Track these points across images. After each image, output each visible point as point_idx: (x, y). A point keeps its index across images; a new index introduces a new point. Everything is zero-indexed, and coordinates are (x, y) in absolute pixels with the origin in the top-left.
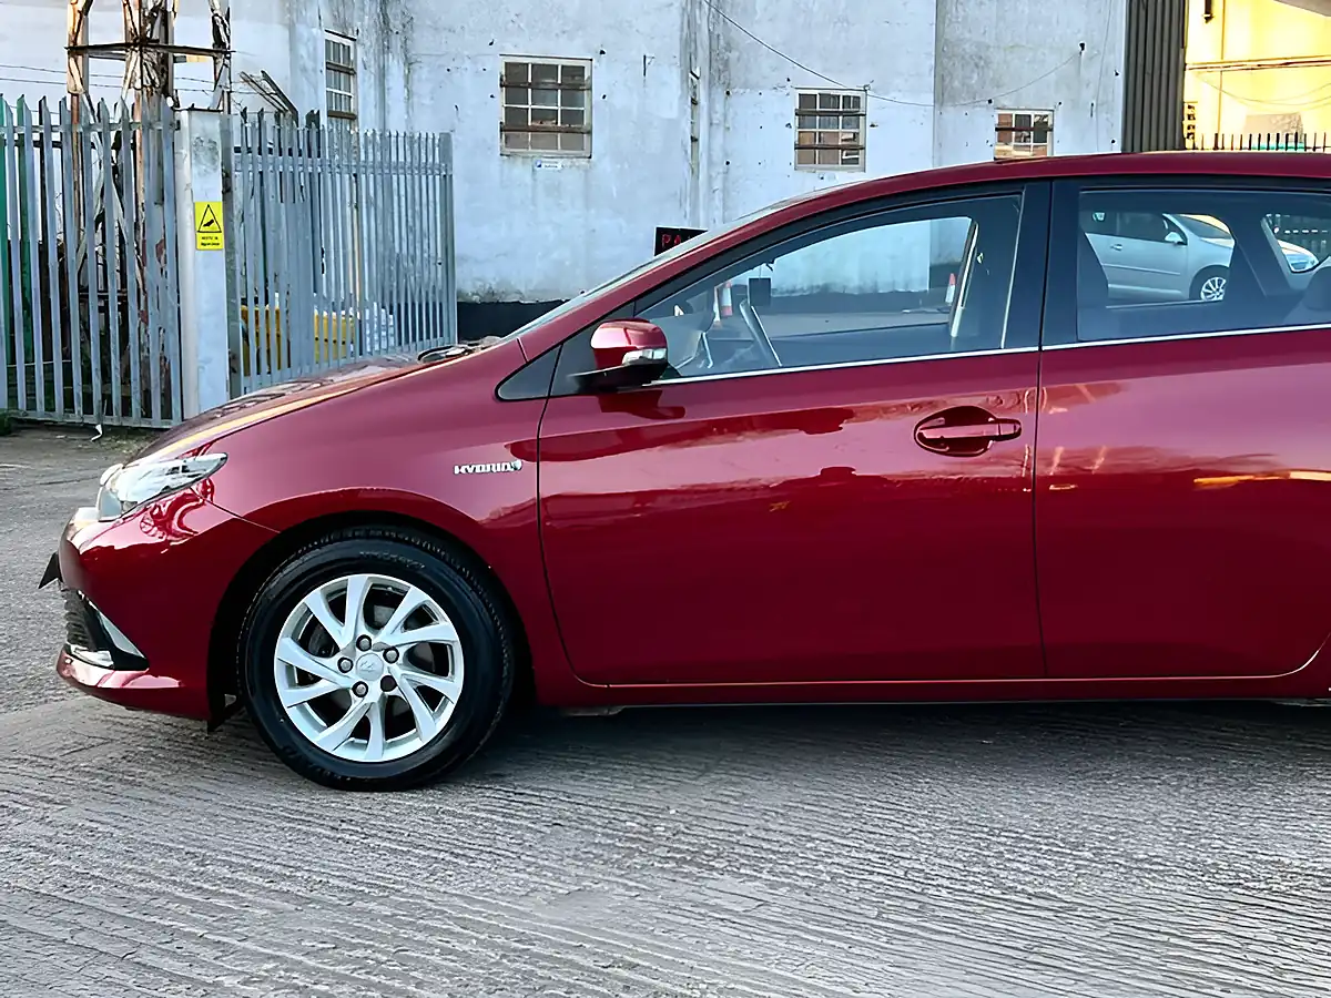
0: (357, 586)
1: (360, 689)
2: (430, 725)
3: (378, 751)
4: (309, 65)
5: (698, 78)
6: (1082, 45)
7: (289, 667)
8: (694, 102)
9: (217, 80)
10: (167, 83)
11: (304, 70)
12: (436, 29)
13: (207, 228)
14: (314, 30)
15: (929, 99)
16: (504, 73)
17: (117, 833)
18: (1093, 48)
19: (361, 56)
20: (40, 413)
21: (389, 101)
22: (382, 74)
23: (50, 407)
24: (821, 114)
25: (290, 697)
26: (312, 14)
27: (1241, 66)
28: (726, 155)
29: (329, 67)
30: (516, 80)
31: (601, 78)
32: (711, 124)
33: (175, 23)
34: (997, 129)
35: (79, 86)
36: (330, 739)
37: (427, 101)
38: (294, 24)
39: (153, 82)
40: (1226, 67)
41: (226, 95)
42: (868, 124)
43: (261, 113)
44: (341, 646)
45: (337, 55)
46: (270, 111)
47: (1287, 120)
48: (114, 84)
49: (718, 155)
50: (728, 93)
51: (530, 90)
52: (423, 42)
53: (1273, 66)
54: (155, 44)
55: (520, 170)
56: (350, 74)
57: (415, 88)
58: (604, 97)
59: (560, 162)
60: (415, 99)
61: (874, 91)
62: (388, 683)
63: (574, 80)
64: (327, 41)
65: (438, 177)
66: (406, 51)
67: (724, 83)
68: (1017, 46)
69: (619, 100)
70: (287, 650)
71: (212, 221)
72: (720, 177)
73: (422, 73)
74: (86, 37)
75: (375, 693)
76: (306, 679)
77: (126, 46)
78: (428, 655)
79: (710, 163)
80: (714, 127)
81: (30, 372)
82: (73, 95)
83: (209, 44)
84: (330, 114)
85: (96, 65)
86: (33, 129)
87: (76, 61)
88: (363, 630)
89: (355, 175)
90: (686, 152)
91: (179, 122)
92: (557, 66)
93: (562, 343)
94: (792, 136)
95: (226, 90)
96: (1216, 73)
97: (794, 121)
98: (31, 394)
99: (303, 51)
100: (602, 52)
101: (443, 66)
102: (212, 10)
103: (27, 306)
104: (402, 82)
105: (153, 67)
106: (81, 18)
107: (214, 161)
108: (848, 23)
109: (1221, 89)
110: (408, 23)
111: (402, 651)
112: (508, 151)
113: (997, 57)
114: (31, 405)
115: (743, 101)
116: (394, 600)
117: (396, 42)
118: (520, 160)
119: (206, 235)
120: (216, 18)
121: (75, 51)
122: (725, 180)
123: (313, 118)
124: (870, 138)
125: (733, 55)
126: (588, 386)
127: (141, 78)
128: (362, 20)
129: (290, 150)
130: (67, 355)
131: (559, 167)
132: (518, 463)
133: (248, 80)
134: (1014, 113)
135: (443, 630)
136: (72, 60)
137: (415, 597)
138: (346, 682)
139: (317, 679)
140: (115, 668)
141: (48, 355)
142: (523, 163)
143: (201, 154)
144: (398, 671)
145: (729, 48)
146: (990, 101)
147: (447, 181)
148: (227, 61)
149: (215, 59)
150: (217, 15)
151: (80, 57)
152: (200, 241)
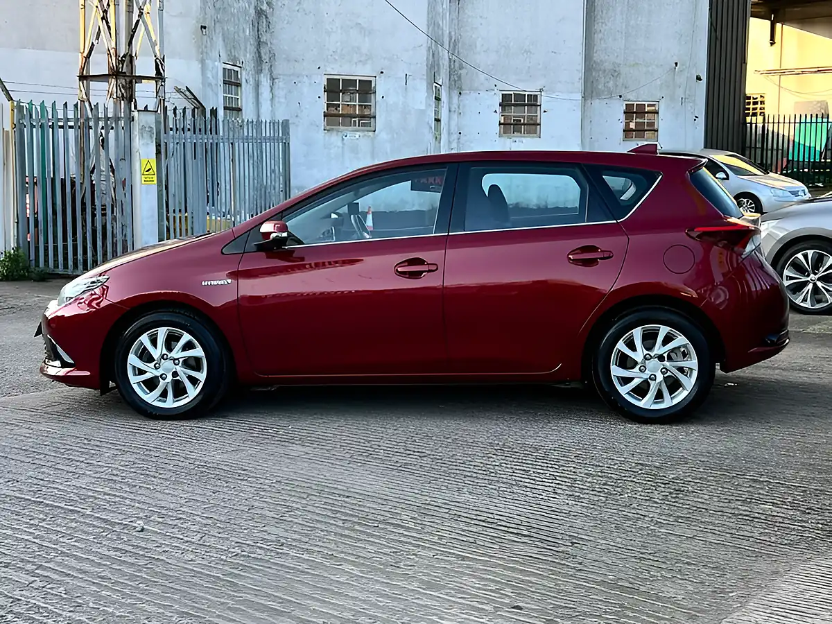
0: (162, 332)
1: (163, 377)
2: (193, 392)
3: (170, 403)
4: (213, 82)
5: (441, 86)
6: (676, 64)
7: (134, 367)
8: (438, 99)
9: (157, 93)
10: (132, 94)
11: (210, 85)
12: (288, 61)
13: (147, 173)
14: (216, 63)
15: (579, 96)
16: (326, 84)
17: (58, 432)
18: (683, 65)
19: (245, 76)
20: (60, 270)
21: (261, 99)
22: (257, 86)
23: (66, 266)
24: (514, 105)
25: (134, 379)
26: (215, 54)
27: (792, 72)
28: (459, 128)
29: (225, 82)
30: (333, 88)
31: (381, 87)
32: (450, 111)
33: (137, 62)
34: (624, 113)
35: (85, 97)
36: (151, 398)
37: (283, 100)
38: (205, 60)
39: (123, 94)
40: (782, 72)
41: (162, 101)
42: (542, 111)
43: (184, 109)
44: (155, 358)
45: (230, 77)
46: (189, 107)
47: (819, 105)
48: (103, 95)
49: (454, 128)
50: (460, 93)
51: (341, 94)
52: (280, 67)
53: (811, 72)
54: (124, 75)
55: (335, 138)
56: (238, 86)
57: (276, 92)
58: (383, 97)
59: (358, 133)
60: (276, 99)
61: (546, 91)
62: (175, 374)
63: (365, 89)
64: (224, 69)
65: (281, 144)
66: (271, 73)
67: (458, 87)
68: (637, 64)
69: (391, 100)
70: (133, 360)
71: (150, 169)
72: (456, 141)
73: (280, 84)
74: (88, 71)
75: (170, 378)
76: (141, 372)
77: (109, 75)
78: (193, 363)
79: (449, 133)
80: (452, 113)
81: (55, 248)
82: (81, 101)
83: (153, 74)
84: (225, 108)
85: (94, 85)
86: (59, 120)
87: (83, 83)
88: (165, 351)
89: (232, 144)
90: (431, 128)
91: (133, 117)
92: (356, 80)
93: (250, 230)
94: (498, 118)
95: (162, 99)
96: (776, 78)
97: (499, 109)
98: (56, 260)
99: (209, 75)
100: (382, 73)
101: (292, 80)
102: (155, 56)
103: (54, 212)
104: (269, 89)
105: (123, 87)
106: (86, 60)
107: (151, 137)
108: (531, 53)
109: (779, 86)
110: (273, 56)
111: (181, 360)
112: (328, 128)
113: (624, 70)
114: (56, 266)
115: (469, 99)
116: (178, 339)
117: (266, 67)
118: (335, 133)
119: (146, 176)
120: (158, 60)
121: (82, 78)
122: (458, 142)
123: (214, 112)
124: (544, 119)
125: (463, 72)
126: (260, 248)
127: (117, 92)
128: (245, 56)
129: (200, 130)
130: (75, 240)
131: (357, 136)
132: (229, 281)
133: (179, 91)
134: (635, 103)
135: (198, 352)
136: (81, 83)
137: (186, 337)
138: (157, 373)
139: (146, 372)
140: (62, 367)
141: (65, 239)
142: (337, 134)
143: (145, 135)
144: (179, 369)
145: (461, 67)
146: (620, 96)
147: (286, 146)
148: (163, 83)
149: (156, 82)
150: (157, 58)
151: (85, 82)
152: (143, 179)
